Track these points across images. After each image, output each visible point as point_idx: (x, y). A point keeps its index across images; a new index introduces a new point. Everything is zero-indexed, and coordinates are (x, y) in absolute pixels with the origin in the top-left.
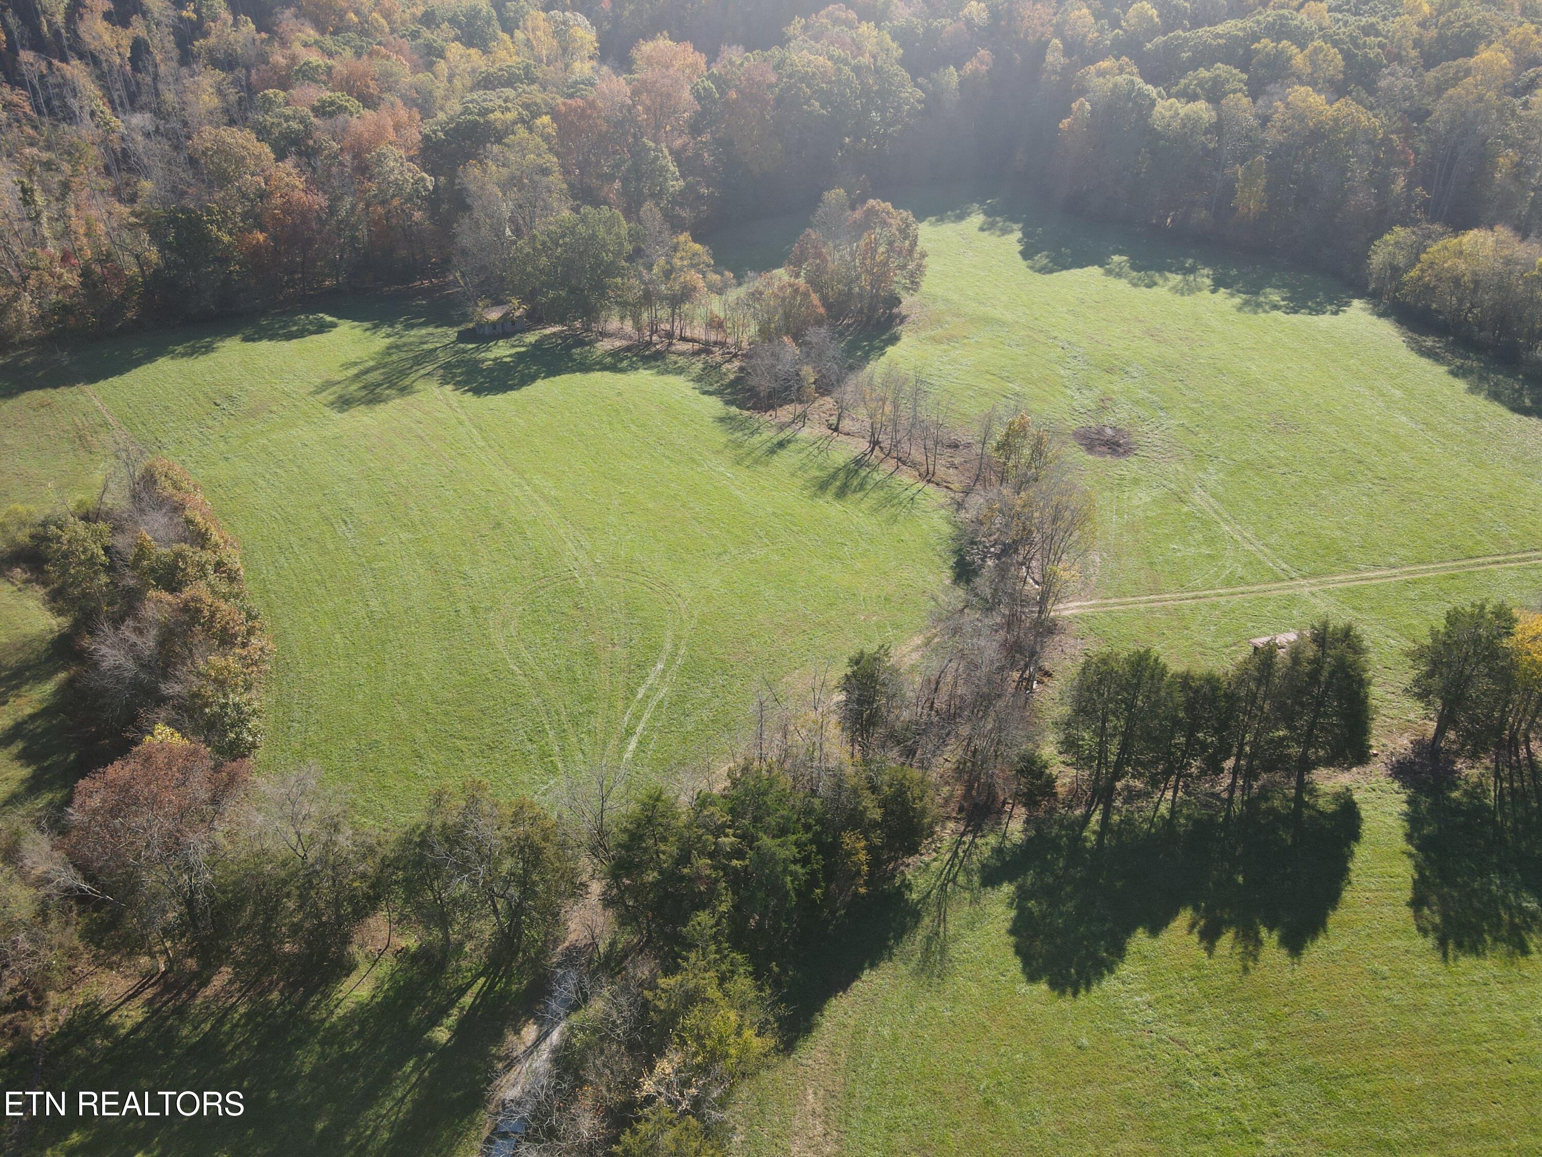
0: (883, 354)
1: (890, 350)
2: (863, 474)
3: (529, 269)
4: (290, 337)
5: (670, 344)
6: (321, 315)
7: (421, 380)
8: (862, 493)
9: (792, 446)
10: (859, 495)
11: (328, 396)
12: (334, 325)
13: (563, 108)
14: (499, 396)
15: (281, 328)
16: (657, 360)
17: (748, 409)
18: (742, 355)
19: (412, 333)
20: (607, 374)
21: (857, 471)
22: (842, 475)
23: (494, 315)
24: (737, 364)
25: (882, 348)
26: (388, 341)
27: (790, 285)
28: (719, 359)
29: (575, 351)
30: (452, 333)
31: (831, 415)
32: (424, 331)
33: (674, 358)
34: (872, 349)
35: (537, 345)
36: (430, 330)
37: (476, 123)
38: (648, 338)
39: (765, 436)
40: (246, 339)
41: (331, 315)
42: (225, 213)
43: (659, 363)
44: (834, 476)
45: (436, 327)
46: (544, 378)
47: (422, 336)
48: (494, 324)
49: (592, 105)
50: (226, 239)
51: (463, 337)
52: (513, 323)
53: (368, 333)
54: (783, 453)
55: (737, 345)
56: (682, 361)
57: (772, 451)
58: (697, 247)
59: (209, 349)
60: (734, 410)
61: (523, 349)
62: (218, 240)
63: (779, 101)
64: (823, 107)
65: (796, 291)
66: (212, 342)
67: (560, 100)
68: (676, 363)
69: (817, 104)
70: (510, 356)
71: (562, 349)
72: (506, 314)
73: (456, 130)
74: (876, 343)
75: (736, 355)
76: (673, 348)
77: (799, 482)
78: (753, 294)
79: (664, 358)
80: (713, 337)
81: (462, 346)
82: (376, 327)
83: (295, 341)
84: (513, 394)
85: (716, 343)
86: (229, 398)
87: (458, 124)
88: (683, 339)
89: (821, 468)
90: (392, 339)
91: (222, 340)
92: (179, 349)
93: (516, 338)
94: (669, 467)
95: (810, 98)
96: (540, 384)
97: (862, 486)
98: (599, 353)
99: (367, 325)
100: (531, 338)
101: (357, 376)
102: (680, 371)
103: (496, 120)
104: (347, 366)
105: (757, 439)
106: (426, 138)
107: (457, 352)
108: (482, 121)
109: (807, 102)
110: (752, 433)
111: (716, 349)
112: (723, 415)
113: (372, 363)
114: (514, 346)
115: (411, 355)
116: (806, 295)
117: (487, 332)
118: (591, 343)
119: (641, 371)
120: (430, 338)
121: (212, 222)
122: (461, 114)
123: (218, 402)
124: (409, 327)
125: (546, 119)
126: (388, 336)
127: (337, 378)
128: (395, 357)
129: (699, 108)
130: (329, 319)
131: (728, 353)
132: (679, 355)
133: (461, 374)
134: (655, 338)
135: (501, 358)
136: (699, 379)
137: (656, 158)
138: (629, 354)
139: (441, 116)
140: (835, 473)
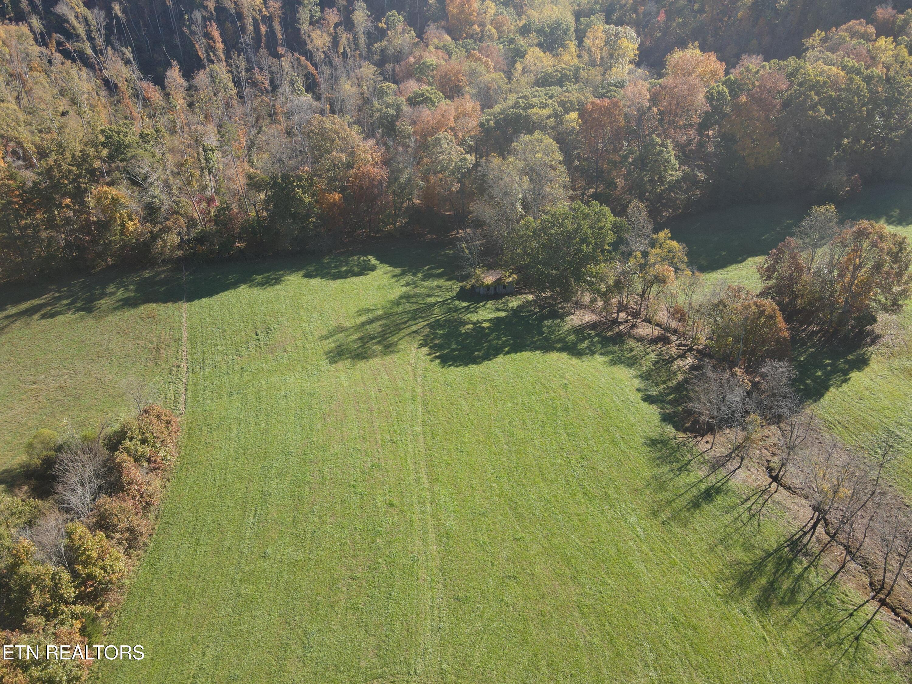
0: (846, 381)
1: (855, 375)
2: (798, 569)
3: (519, 251)
4: (335, 277)
5: (634, 326)
6: (370, 257)
7: (407, 338)
8: (792, 608)
9: (720, 500)
10: (786, 612)
11: (330, 344)
12: (373, 268)
13: (590, 107)
14: (460, 369)
15: (336, 267)
16: (615, 344)
17: (684, 431)
18: (698, 351)
19: (426, 284)
20: (564, 356)
21: (790, 562)
22: (770, 566)
23: (489, 279)
24: (690, 360)
25: (846, 373)
26: (404, 289)
27: (756, 304)
28: (674, 351)
29: (547, 323)
30: (456, 286)
31: (774, 454)
32: (436, 283)
33: (631, 343)
34: (835, 370)
35: (516, 312)
36: (442, 282)
37: (519, 116)
38: (615, 316)
39: (692, 478)
40: (308, 276)
41: (377, 259)
42: (312, 179)
43: (616, 348)
44: (760, 565)
45: (447, 280)
46: (508, 353)
47: (432, 288)
48: (488, 287)
49: (615, 105)
50: (307, 199)
51: (462, 295)
52: (504, 287)
53: (394, 279)
54: (708, 508)
55: (695, 340)
56: (638, 348)
57: (695, 505)
58: (674, 244)
59: (277, 281)
60: (670, 430)
61: (503, 314)
62: (301, 200)
63: (786, 105)
64: (827, 113)
65: (761, 313)
66: (283, 275)
67: (592, 99)
68: (632, 350)
69: (823, 110)
70: (490, 321)
71: (535, 320)
72: (499, 279)
73: (504, 119)
74: (841, 363)
75: (690, 350)
76: (635, 332)
77: (716, 565)
78: (716, 306)
79: (622, 342)
80: (674, 325)
81: (457, 302)
82: (403, 274)
83: (339, 280)
84: (473, 368)
85: (675, 331)
86: (268, 329)
87: (508, 115)
88: (648, 321)
89: (748, 548)
90: (408, 288)
91: (290, 274)
92: (259, 278)
93: (503, 300)
94: (579, 503)
95: (817, 104)
96: (501, 359)
97: (793, 592)
98: (566, 328)
99: (398, 271)
100: (515, 303)
101: (363, 324)
102: (632, 362)
103: (534, 114)
104: (360, 313)
105: (683, 480)
106: (481, 125)
107: (450, 310)
108: (524, 114)
109: (813, 107)
110: (680, 469)
111: (673, 338)
112: (655, 436)
113: (380, 312)
114: (498, 310)
115: (414, 307)
116: (772, 317)
117: (482, 292)
118: (562, 317)
119: (596, 356)
120: (437, 292)
121: (299, 187)
122: (512, 107)
123: (259, 332)
124: (428, 277)
125: (574, 115)
126: (407, 284)
127: (347, 324)
128: (400, 309)
129: (709, 109)
130: (373, 261)
131: (685, 345)
132: (638, 340)
133: (442, 336)
134: (622, 315)
135: (481, 322)
136: (646, 377)
137: (662, 152)
138: (592, 332)
139: (497, 108)
140: (764, 560)
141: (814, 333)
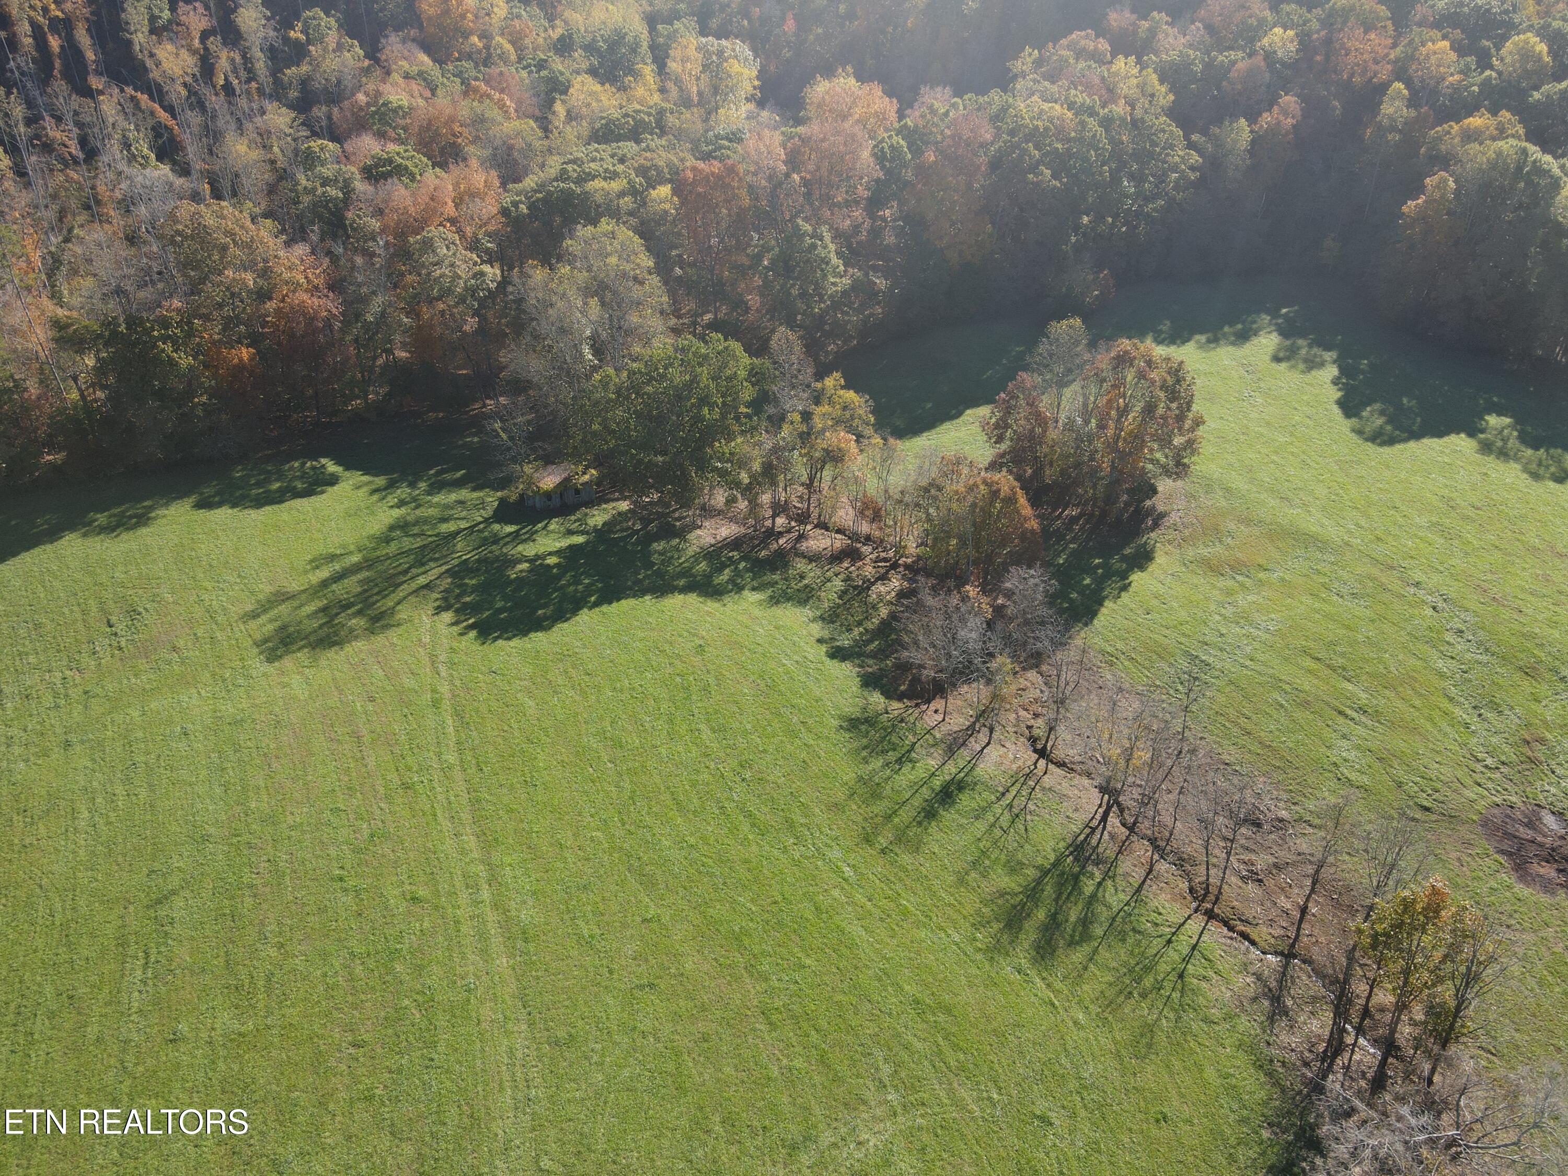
0: (1125, 588)
1: (1136, 577)
2: (1089, 887)
3: (596, 427)
4: (260, 502)
5: (801, 537)
6: (323, 461)
7: (412, 599)
8: (1086, 949)
9: (965, 801)
10: (1078, 955)
11: (265, 626)
12: (333, 480)
13: (690, 174)
14: (515, 642)
15: (259, 484)
16: (774, 570)
17: (900, 699)
18: (907, 567)
19: (436, 499)
20: (692, 599)
21: (1076, 878)
22: (1049, 890)
23: (549, 481)
24: (896, 582)
25: (1124, 575)
26: (396, 513)
27: (985, 482)
28: (869, 571)
29: (658, 546)
30: (492, 499)
31: (1036, 716)
32: (453, 497)
33: (800, 565)
34: (1108, 575)
35: (602, 533)
36: (464, 494)
37: (571, 193)
38: (768, 523)
39: (920, 772)
40: (204, 504)
41: (338, 463)
42: (190, 323)
43: (776, 577)
44: (1033, 892)
45: (474, 489)
46: (596, 604)
47: (448, 507)
48: (548, 495)
49: (731, 170)
50: (185, 361)
51: (504, 513)
52: (577, 491)
53: (375, 497)
54: (948, 816)
55: (900, 548)
56: (812, 573)
57: (929, 814)
58: (850, 395)
59: (142, 520)
60: (877, 699)
61: (579, 539)
62: (172, 363)
63: (995, 165)
64: (1055, 176)
65: (995, 494)
66: (151, 508)
67: (691, 162)
68: (802, 577)
69: (1048, 172)
70: (558, 553)
71: (638, 542)
72: (567, 480)
73: (545, 200)
74: (1115, 560)
75: (895, 566)
76: (803, 546)
77: (971, 903)
78: (926, 490)
79: (786, 565)
80: (865, 528)
81: (496, 527)
82: (391, 485)
83: (268, 509)
84: (538, 638)
85: (868, 539)
86: (133, 613)
87: (549, 193)
88: (823, 526)
89: (1014, 867)
90: (403, 511)
91: (166, 505)
92: (102, 519)
93: (578, 515)
94: (745, 842)
95: (1038, 163)
96: (585, 617)
97: (1085, 922)
98: (690, 552)
99: (381, 481)
100: (598, 517)
101: (325, 584)
102: (804, 597)
103: (596, 191)
104: (317, 563)
105: (907, 776)
106: (505, 212)
107: (485, 542)
108: (578, 191)
109: (1034, 168)
110: (899, 761)
111: (866, 549)
112: (856, 712)
113: (355, 558)
114: (570, 532)
115: (419, 542)
116: (1011, 500)
117: (538, 505)
118: (681, 533)
119: (746, 593)
120: (457, 512)
121: (165, 339)
122: (556, 179)
123: (114, 619)
124: (437, 487)
125: (664, 191)
126: (401, 503)
127: (294, 586)
128: (393, 548)
129: (881, 175)
130: (332, 467)
131: (885, 560)
132: (811, 559)
133: (475, 589)
134: (781, 521)
135: (543, 557)
136: (830, 618)
137: (814, 246)
138: (735, 554)
139: (529, 182)
140: (1039, 882)
141: (1073, 520)
